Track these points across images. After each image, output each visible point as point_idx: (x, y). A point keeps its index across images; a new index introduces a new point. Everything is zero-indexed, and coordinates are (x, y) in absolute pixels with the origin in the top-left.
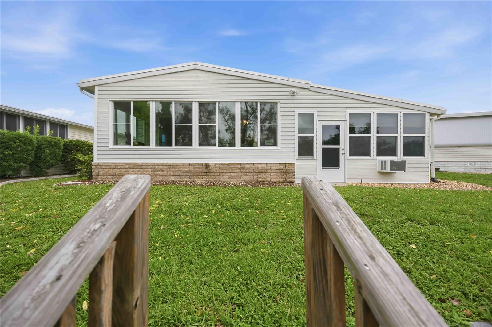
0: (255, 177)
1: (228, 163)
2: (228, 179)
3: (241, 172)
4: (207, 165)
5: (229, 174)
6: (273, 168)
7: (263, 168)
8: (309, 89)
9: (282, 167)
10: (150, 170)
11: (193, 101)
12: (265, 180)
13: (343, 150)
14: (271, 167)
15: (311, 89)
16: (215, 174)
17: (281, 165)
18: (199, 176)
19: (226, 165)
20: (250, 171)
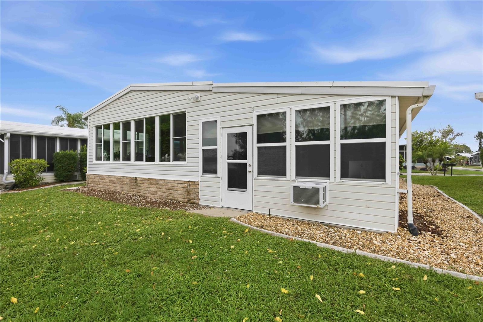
0: (166, 194)
1: (148, 178)
2: (149, 194)
3: (157, 188)
4: (136, 179)
5: (149, 189)
6: (179, 185)
7: (172, 185)
8: (212, 90)
9: (187, 185)
10: (108, 181)
11: (130, 120)
12: (173, 198)
13: (250, 166)
14: (178, 184)
15: (214, 90)
16: (140, 188)
17: (186, 182)
18: (132, 189)
19: (146, 179)
20: (163, 187)
